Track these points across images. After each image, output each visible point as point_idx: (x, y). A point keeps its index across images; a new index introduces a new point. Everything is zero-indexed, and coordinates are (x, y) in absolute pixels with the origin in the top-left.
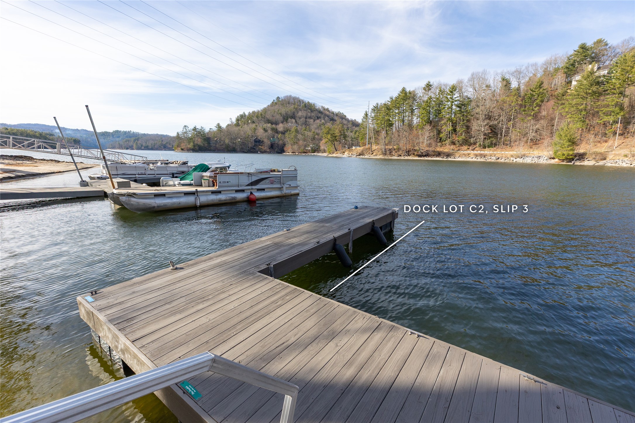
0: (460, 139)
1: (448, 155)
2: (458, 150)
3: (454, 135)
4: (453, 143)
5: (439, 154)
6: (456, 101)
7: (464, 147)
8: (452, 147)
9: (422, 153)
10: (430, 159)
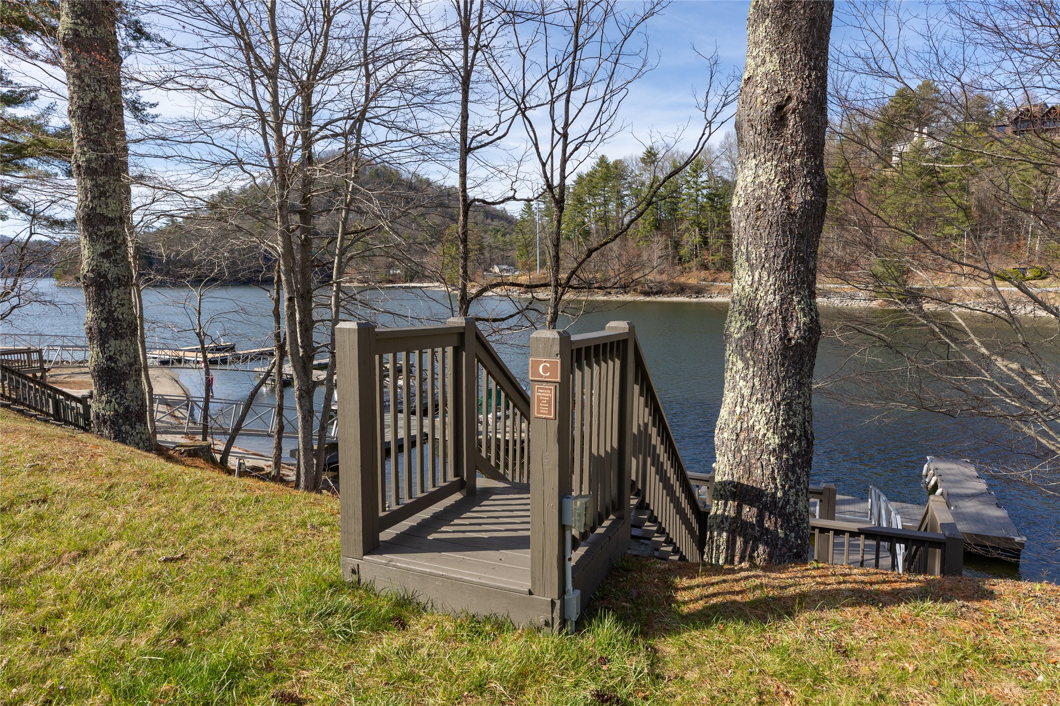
0: (716, 258)
1: (699, 291)
2: (714, 280)
3: (705, 252)
4: (705, 267)
5: (682, 289)
6: (704, 188)
7: (725, 273)
8: (703, 274)
9: (651, 288)
10: (665, 299)
